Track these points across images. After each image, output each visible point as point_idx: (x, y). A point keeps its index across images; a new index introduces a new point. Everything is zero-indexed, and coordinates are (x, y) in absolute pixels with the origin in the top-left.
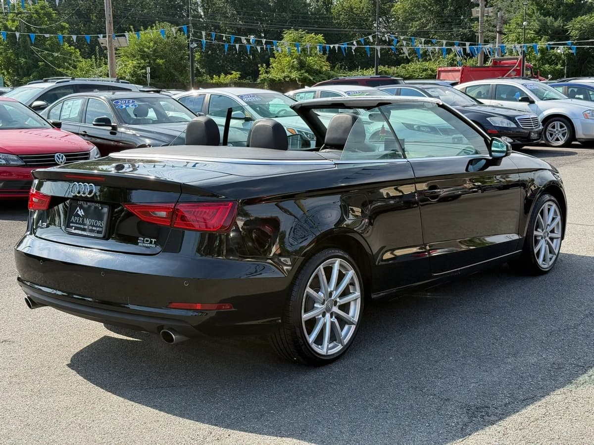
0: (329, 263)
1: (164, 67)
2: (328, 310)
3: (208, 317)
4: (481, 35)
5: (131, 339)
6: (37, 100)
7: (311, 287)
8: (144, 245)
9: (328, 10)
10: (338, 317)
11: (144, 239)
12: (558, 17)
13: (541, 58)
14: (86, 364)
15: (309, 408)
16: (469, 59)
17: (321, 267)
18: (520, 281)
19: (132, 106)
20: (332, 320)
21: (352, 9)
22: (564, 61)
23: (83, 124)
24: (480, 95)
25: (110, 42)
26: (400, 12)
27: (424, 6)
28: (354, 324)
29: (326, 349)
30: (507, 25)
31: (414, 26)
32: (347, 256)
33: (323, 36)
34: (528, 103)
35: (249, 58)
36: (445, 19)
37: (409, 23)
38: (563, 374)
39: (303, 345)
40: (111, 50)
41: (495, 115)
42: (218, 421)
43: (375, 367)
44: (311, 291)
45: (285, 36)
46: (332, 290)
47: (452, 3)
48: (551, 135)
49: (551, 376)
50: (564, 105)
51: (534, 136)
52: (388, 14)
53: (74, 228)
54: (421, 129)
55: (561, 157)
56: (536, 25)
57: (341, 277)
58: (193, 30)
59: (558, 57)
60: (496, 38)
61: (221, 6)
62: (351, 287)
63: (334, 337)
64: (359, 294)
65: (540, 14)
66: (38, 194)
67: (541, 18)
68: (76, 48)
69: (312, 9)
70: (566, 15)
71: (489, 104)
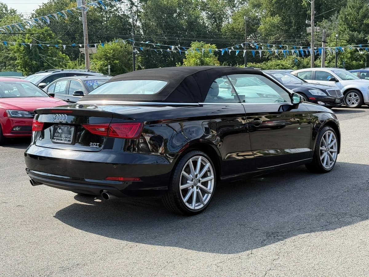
0: (195, 158)
1: (118, 65)
2: (195, 184)
3: (127, 185)
4: (312, 44)
5: (88, 204)
6: (41, 82)
7: (185, 171)
8: (93, 146)
9: (219, 30)
10: (201, 189)
11: (93, 143)
12: (360, 32)
13: (351, 58)
14: (62, 216)
15: (182, 234)
16: (306, 58)
17: (191, 160)
18: (312, 176)
19: (96, 84)
20: (197, 190)
21: (233, 29)
22: (365, 59)
23: (67, 95)
24: (306, 78)
25: (86, 50)
26: (263, 30)
27: (278, 26)
28: (211, 194)
29: (194, 206)
30: (329, 37)
31: (272, 39)
32: (206, 155)
33: (215, 45)
34: (335, 82)
35: (171, 59)
36: (291, 34)
37: (269, 37)
38: (324, 218)
39: (180, 203)
40: (87, 55)
41: (314, 89)
42: (132, 240)
43: (221, 216)
44: (185, 173)
45: (192, 45)
46: (197, 173)
47: (295, 25)
48: (349, 101)
49: (317, 219)
50: (357, 83)
51: (338, 101)
52: (256, 32)
53: (56, 139)
54: (268, 97)
55: (354, 114)
56: (347, 37)
57: (202, 167)
58: (134, 42)
59: (361, 56)
60: (322, 45)
61: (154, 28)
62: (208, 173)
63: (198, 200)
64: (213, 176)
65: (349, 30)
66: (37, 122)
67: (350, 33)
68: (66, 55)
69: (209, 29)
70: (366, 31)
71: (312, 83)
